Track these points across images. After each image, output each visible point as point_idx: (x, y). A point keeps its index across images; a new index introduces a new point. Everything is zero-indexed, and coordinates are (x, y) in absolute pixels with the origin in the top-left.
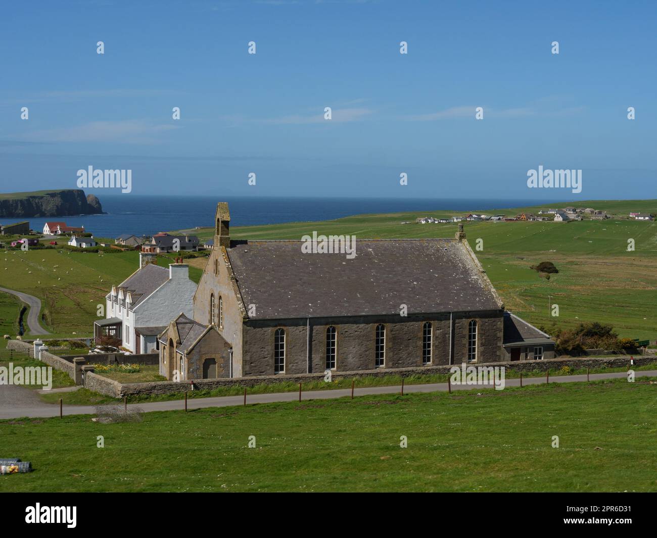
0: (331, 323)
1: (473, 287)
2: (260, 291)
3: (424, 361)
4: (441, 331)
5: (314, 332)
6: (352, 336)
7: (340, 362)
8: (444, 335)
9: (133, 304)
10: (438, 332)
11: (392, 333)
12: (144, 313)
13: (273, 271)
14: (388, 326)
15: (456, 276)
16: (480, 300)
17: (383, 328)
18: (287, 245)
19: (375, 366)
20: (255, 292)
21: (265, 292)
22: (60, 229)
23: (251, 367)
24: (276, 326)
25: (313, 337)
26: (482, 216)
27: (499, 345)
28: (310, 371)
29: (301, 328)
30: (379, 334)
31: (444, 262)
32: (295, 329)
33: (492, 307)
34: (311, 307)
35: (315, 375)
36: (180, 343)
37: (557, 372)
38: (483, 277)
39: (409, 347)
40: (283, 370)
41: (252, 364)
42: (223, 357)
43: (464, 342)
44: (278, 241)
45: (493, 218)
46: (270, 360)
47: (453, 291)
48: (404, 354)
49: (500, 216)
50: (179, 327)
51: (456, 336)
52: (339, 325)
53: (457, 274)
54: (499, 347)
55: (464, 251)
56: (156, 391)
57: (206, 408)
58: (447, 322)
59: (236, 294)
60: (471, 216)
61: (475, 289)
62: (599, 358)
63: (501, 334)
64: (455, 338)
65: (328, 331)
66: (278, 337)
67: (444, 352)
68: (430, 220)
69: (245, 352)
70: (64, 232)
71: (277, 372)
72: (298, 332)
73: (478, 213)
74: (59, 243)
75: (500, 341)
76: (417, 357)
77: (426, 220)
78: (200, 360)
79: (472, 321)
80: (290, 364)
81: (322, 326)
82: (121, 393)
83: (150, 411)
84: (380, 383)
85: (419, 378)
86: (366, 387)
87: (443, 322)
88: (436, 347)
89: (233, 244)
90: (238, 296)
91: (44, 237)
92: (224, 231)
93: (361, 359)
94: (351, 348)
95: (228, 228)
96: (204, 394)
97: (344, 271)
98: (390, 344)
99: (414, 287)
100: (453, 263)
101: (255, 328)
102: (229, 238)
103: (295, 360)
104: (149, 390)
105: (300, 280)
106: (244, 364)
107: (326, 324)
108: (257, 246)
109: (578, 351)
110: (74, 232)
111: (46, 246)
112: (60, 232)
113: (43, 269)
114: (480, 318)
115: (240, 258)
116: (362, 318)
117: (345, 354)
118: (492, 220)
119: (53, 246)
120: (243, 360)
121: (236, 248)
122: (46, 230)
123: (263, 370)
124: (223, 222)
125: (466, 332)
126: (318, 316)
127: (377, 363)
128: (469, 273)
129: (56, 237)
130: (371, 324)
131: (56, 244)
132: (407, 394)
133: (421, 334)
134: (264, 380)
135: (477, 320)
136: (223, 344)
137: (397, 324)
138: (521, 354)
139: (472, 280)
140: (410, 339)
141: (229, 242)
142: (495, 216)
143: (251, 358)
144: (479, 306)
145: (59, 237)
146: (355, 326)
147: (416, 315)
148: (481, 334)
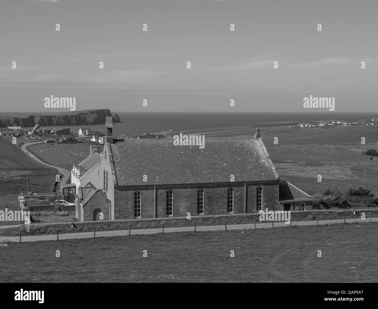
0: (169, 189)
1: (261, 167)
2: (127, 169)
3: (228, 211)
4: (239, 193)
5: (159, 193)
6: (182, 196)
7: (175, 211)
8: (241, 195)
9: (80, 176)
10: (237, 193)
11: (208, 194)
12: (86, 181)
13: (137, 157)
14: (205, 190)
15: (251, 160)
16: (265, 174)
17: (202, 191)
18: (149, 142)
19: (197, 214)
20: (124, 170)
21: (130, 170)
22: (88, 132)
23: (119, 214)
24: (135, 190)
25: (158, 197)
26: (338, 123)
27: (276, 201)
28: (156, 217)
29: (150, 191)
30: (199, 195)
31: (245, 152)
32: (147, 192)
33: (272, 179)
34: (157, 179)
35: (159, 219)
36: (83, 200)
37: (304, 219)
38: (268, 161)
39: (219, 202)
40: (140, 216)
41: (120, 212)
42: (105, 208)
43: (253, 200)
44: (143, 139)
45: (344, 123)
46: (132, 210)
47: (248, 169)
48: (215, 207)
49: (349, 122)
50: (83, 190)
51: (248, 196)
52: (174, 190)
53: (252, 159)
54: (277, 203)
55: (259, 145)
56: (50, 228)
57: (71, 239)
58: (243, 188)
59: (112, 171)
60: (331, 122)
61: (263, 168)
62: (333, 210)
63: (277, 195)
64: (248, 197)
65: (168, 193)
66: (136, 197)
67: (241, 206)
68: (306, 125)
69: (116, 205)
70: (90, 134)
71: (135, 217)
72: (149, 193)
73: (336, 121)
74: (86, 140)
75: (277, 199)
76: (224, 209)
77: (304, 125)
78: (91, 209)
79: (259, 187)
80: (144, 212)
81: (164, 190)
82: (29, 229)
83: (36, 241)
84: (190, 224)
85: (214, 222)
86: (180, 227)
87: (240, 187)
88: (235, 202)
89: (115, 141)
90: (113, 172)
91: (79, 136)
92: (109, 134)
93: (189, 210)
94: (182, 203)
95: (111, 132)
96: (79, 231)
97: (181, 157)
98: (207, 201)
99: (224, 167)
100: (250, 152)
101: (122, 191)
102: (112, 138)
103: (147, 210)
104: (46, 228)
105: (153, 162)
106: (115, 212)
107: (166, 189)
108: (130, 142)
109: (345, 205)
110: (95, 133)
111: (79, 141)
112: (87, 133)
113: (75, 154)
114: (264, 185)
115: (118, 150)
116: (188, 185)
117: (178, 207)
118: (343, 124)
119: (82, 141)
120: (115, 210)
121: (116, 144)
122: (80, 132)
123: (127, 216)
124: (109, 128)
125: (255, 194)
126: (161, 184)
127: (198, 212)
128: (260, 158)
129: (85, 136)
130: (194, 189)
131: (84, 140)
132: (198, 232)
133: (226, 195)
134: (117, 222)
135: (262, 186)
136: (105, 201)
137: (211, 189)
138: (291, 207)
139: (261, 163)
140: (219, 198)
141: (112, 140)
142: (345, 123)
143: (119, 208)
144: (263, 178)
145: (86, 136)
146: (184, 190)
147: (223, 184)
148: (264, 195)
